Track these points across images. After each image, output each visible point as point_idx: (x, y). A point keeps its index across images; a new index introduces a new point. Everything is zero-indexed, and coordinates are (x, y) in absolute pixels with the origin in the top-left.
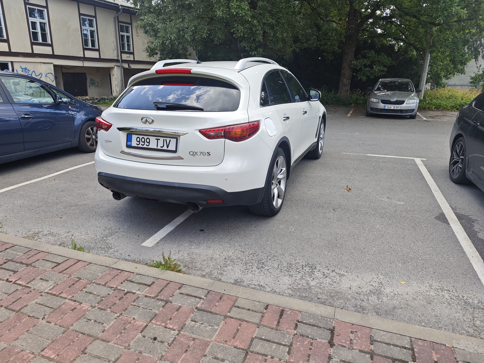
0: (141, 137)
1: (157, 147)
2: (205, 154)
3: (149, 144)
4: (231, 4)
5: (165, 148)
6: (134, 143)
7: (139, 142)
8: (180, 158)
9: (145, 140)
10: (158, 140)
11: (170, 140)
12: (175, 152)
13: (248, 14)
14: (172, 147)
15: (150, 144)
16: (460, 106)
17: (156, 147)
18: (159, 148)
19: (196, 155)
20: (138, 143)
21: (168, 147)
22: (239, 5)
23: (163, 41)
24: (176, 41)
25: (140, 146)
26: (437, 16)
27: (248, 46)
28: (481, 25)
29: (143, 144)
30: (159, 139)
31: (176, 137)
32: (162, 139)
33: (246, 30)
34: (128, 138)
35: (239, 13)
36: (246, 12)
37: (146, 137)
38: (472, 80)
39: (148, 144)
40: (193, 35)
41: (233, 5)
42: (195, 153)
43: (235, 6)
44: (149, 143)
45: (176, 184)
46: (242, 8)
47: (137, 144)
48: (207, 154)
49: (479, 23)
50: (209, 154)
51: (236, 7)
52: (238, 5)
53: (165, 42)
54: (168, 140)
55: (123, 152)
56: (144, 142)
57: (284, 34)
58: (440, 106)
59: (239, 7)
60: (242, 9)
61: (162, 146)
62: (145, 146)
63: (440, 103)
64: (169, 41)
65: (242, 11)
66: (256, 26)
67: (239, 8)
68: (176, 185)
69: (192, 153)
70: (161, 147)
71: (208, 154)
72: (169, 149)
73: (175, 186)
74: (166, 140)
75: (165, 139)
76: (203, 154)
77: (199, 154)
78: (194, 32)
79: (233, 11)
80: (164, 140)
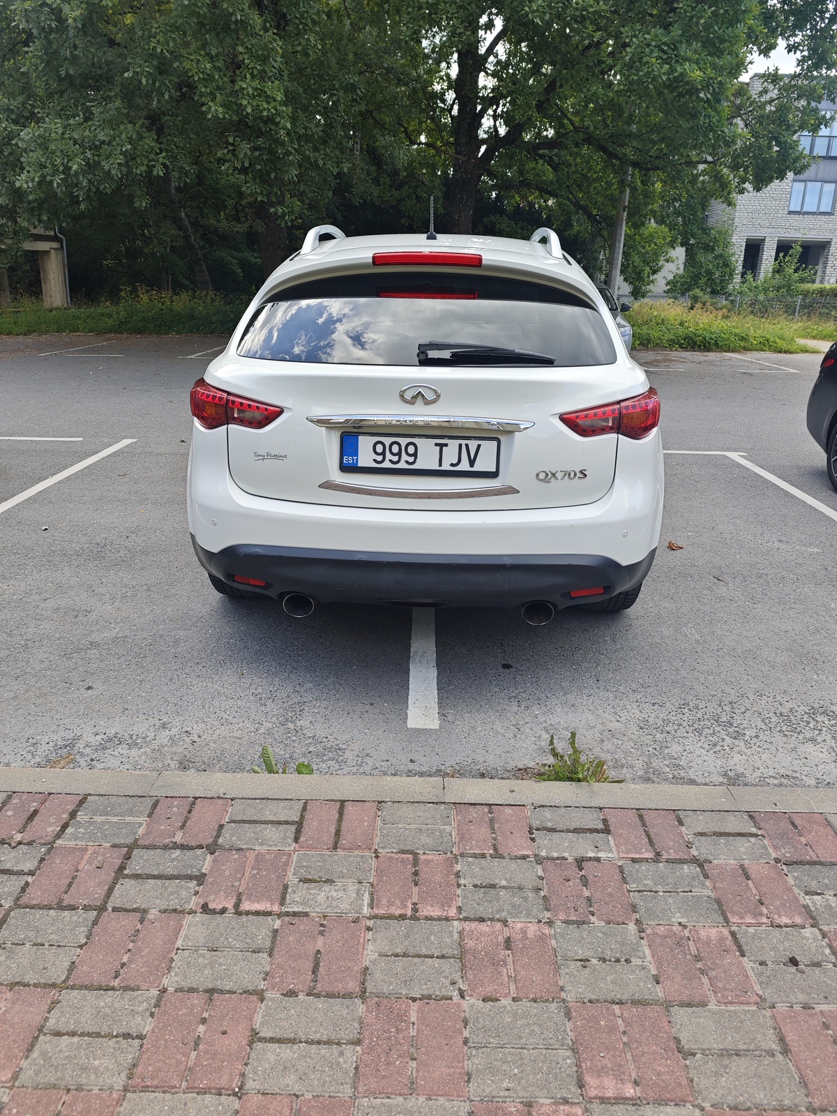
0: (387, 441)
1: (440, 465)
2: (575, 474)
3: (416, 458)
4: (240, 83)
5: (464, 466)
6: (366, 457)
7: (383, 454)
8: (511, 491)
9: (400, 449)
10: (441, 446)
11: (479, 446)
12: (494, 475)
13: (282, 111)
14: (485, 463)
15: (417, 460)
16: (684, 339)
17: (436, 467)
18: (446, 466)
19: (553, 479)
20: (380, 458)
21: (472, 463)
22: (260, 89)
23: (43, 177)
24: (81, 177)
25: (387, 464)
26: (696, 144)
27: (262, 193)
28: (722, 176)
29: (395, 459)
30: (446, 445)
31: (497, 434)
32: (453, 444)
33: (257, 154)
34: (345, 445)
35: (261, 108)
36: (278, 108)
37: (404, 441)
38: (668, 287)
39: (411, 459)
40: (127, 162)
41: (244, 86)
42: (550, 475)
43: (251, 91)
44: (415, 455)
45: (505, 558)
46: (269, 96)
47: (375, 461)
48: (579, 475)
49: (720, 172)
50: (584, 474)
51: (253, 94)
52: (256, 89)
53: (49, 178)
54: (473, 445)
55: (328, 485)
56: (399, 454)
57: (344, 165)
58: (649, 341)
59: (261, 93)
60: (269, 99)
61: (455, 461)
62: (402, 465)
63: (648, 334)
64: (62, 176)
65: (268, 103)
66: (282, 144)
67: (259, 95)
68: (508, 562)
69: (542, 476)
70: (452, 465)
71: (581, 476)
72: (476, 468)
73: (504, 563)
74: (467, 446)
75: (463, 442)
76: (569, 475)
77: (559, 475)
78: (130, 158)
79: (245, 102)
80: (460, 446)
